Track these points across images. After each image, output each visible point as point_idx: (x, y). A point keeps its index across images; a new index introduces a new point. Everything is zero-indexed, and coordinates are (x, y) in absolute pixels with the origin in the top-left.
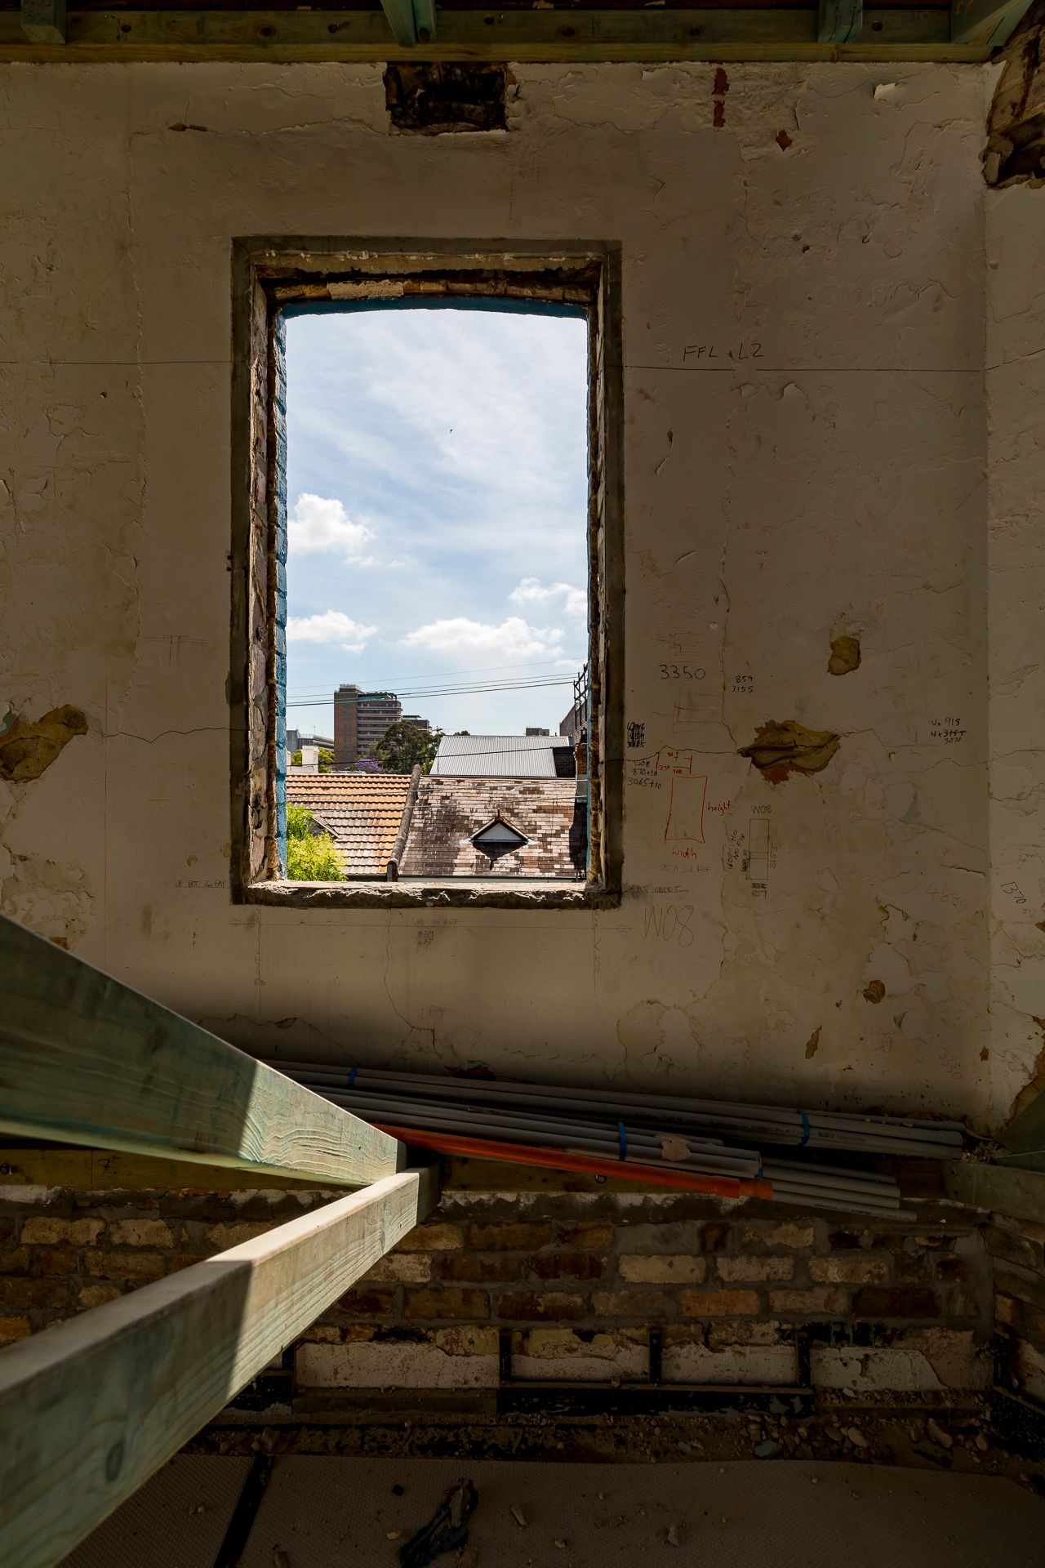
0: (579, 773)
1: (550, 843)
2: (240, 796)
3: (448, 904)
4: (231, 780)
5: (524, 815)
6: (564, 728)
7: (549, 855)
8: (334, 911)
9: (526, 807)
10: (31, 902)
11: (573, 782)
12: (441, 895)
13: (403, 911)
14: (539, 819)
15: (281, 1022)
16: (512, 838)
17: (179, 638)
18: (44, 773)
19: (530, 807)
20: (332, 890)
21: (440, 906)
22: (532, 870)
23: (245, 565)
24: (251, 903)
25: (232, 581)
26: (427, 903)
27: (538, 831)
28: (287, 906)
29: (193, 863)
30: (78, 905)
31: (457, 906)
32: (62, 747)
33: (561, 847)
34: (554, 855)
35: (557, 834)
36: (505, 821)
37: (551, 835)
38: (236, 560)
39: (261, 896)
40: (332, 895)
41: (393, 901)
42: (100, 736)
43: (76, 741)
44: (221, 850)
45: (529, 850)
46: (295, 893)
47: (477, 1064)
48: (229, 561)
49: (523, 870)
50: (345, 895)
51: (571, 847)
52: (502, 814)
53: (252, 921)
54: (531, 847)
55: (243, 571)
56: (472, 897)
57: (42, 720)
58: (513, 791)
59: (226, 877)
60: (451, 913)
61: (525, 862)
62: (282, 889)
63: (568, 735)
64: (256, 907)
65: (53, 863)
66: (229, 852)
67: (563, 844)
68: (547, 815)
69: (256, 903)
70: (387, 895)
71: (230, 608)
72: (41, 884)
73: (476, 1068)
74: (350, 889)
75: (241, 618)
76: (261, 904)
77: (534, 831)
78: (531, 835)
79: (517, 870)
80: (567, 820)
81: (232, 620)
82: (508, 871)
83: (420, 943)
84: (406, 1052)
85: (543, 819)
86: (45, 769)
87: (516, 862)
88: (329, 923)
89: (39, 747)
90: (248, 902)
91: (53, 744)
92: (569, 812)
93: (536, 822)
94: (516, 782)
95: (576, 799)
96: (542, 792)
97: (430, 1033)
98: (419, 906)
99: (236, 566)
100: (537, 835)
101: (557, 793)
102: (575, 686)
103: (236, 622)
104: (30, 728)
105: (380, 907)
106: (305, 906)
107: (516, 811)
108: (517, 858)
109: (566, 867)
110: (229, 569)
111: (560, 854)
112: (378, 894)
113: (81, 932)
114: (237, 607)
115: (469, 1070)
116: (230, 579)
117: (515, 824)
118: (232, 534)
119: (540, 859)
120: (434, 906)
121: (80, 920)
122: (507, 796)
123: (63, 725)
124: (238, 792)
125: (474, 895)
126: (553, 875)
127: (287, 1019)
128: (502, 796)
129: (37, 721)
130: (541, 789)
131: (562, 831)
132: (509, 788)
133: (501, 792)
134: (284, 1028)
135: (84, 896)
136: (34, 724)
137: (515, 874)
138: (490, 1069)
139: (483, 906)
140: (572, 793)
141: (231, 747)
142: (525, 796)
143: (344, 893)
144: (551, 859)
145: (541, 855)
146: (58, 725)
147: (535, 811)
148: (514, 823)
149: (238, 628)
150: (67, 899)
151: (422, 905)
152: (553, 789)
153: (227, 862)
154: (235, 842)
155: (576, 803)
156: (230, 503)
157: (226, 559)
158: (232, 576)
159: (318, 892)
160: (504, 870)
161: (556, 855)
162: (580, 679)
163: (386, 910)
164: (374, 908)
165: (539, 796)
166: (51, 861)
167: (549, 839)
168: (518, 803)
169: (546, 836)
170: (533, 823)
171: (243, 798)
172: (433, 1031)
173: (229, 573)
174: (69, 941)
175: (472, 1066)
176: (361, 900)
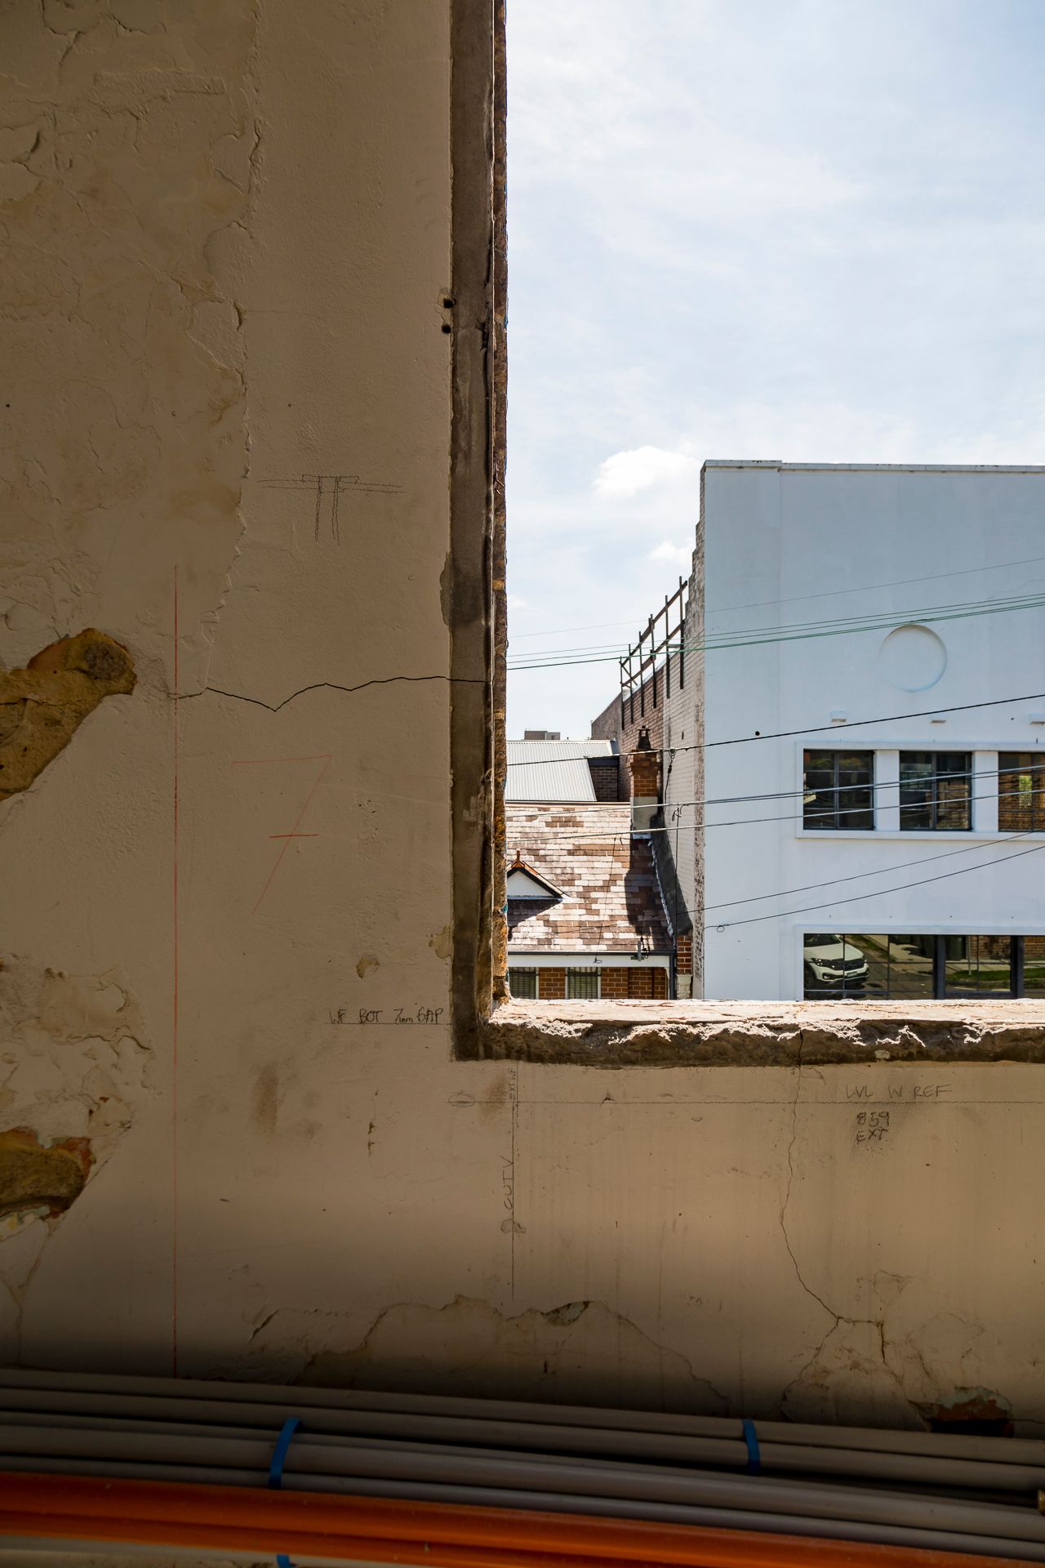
0: (636, 795)
1: (595, 901)
2: (475, 824)
3: (923, 1055)
4: (453, 789)
5: (555, 858)
6: (598, 729)
7: (596, 918)
8: (678, 1073)
9: (557, 847)
10: (11, 1062)
11: (627, 809)
12: (904, 1036)
13: (827, 1070)
14: (578, 864)
15: (557, 1311)
16: (537, 892)
17: (338, 480)
18: (40, 777)
19: (563, 847)
20: (670, 1026)
21: (904, 1059)
22: (571, 941)
23: (484, 318)
24: (498, 1057)
25: (454, 354)
26: (878, 1054)
27: (577, 883)
28: (574, 1062)
29: (368, 971)
30: (115, 1066)
31: (940, 1059)
32: (78, 723)
33: (611, 907)
34: (601, 918)
35: (606, 887)
36: (527, 868)
37: (594, 888)
38: (463, 309)
39: (519, 1042)
40: (672, 1037)
41: (804, 1050)
42: (163, 696)
43: (109, 707)
44: (431, 944)
45: (564, 912)
46: (588, 1033)
47: (974, 1394)
48: (448, 312)
49: (557, 941)
50: (698, 1036)
51: (629, 906)
52: (522, 858)
53: (497, 1096)
54: (567, 907)
55: (480, 333)
56: (968, 1039)
57: (33, 663)
58: (535, 823)
59: (442, 998)
60: (927, 1073)
61: (559, 930)
62: (558, 1025)
63: (607, 738)
64: (507, 1065)
65: (60, 975)
66: (449, 946)
67: (615, 901)
68: (590, 858)
69: (508, 1057)
70: (789, 1035)
71: (450, 415)
72: (33, 1021)
73: (973, 1402)
74: (704, 1024)
75: (474, 437)
76: (519, 1058)
77: (570, 882)
78: (566, 889)
79: (549, 942)
80: (619, 865)
81: (454, 439)
82: (535, 942)
83: (859, 1139)
84: (826, 1372)
85: (584, 864)
86: (39, 771)
87: (546, 929)
88: (668, 1099)
89: (25, 722)
90: (489, 1055)
91: (58, 715)
92: (622, 853)
93: (572, 868)
94: (540, 809)
95: (631, 834)
96: (577, 824)
97: (876, 1330)
98: (860, 1060)
99: (462, 321)
100: (575, 889)
101: (603, 824)
102: (622, 665)
103: (463, 444)
104: (7, 681)
105: (776, 1062)
106: (613, 1062)
107: (542, 853)
108: (547, 923)
109: (622, 936)
110: (446, 329)
111: (611, 916)
112: (770, 1034)
113: (123, 1125)
114: (466, 413)
115: (957, 1406)
116: (449, 349)
117: (542, 871)
118: (454, 250)
119: (581, 924)
120: (892, 1059)
121: (120, 1100)
122: (528, 830)
123: (78, 673)
124: (469, 816)
125: (973, 1034)
126: (603, 948)
127: (569, 1305)
128: (520, 829)
129: (24, 664)
130: (578, 819)
131: (613, 880)
132: (531, 818)
133: (518, 824)
134: (563, 1324)
135: (128, 1046)
136: (17, 671)
137: (546, 949)
138: (1000, 1404)
139: (996, 1058)
140: (625, 825)
141: (452, 719)
142: (554, 830)
143: (695, 1031)
144: (600, 927)
145: (584, 918)
146: (68, 675)
147: (571, 853)
148: (539, 870)
149: (467, 456)
150: (90, 1055)
151: (867, 1057)
152: (596, 819)
153: (445, 967)
154: (461, 925)
155: (632, 840)
156: (450, 182)
157: (441, 308)
158: (454, 344)
159: (640, 1030)
160: (528, 941)
161: (607, 918)
162: (631, 654)
163: (789, 1070)
164: (763, 1065)
165: (575, 829)
166: (55, 971)
167: (594, 895)
168: (545, 841)
169: (588, 889)
170: (569, 871)
171: (480, 828)
172: (880, 1325)
173: (448, 338)
174: (95, 1146)
175: (963, 1398)
176: (736, 1047)
